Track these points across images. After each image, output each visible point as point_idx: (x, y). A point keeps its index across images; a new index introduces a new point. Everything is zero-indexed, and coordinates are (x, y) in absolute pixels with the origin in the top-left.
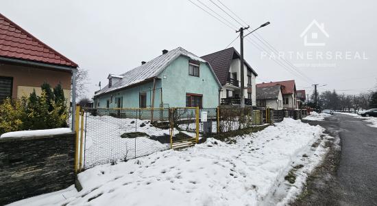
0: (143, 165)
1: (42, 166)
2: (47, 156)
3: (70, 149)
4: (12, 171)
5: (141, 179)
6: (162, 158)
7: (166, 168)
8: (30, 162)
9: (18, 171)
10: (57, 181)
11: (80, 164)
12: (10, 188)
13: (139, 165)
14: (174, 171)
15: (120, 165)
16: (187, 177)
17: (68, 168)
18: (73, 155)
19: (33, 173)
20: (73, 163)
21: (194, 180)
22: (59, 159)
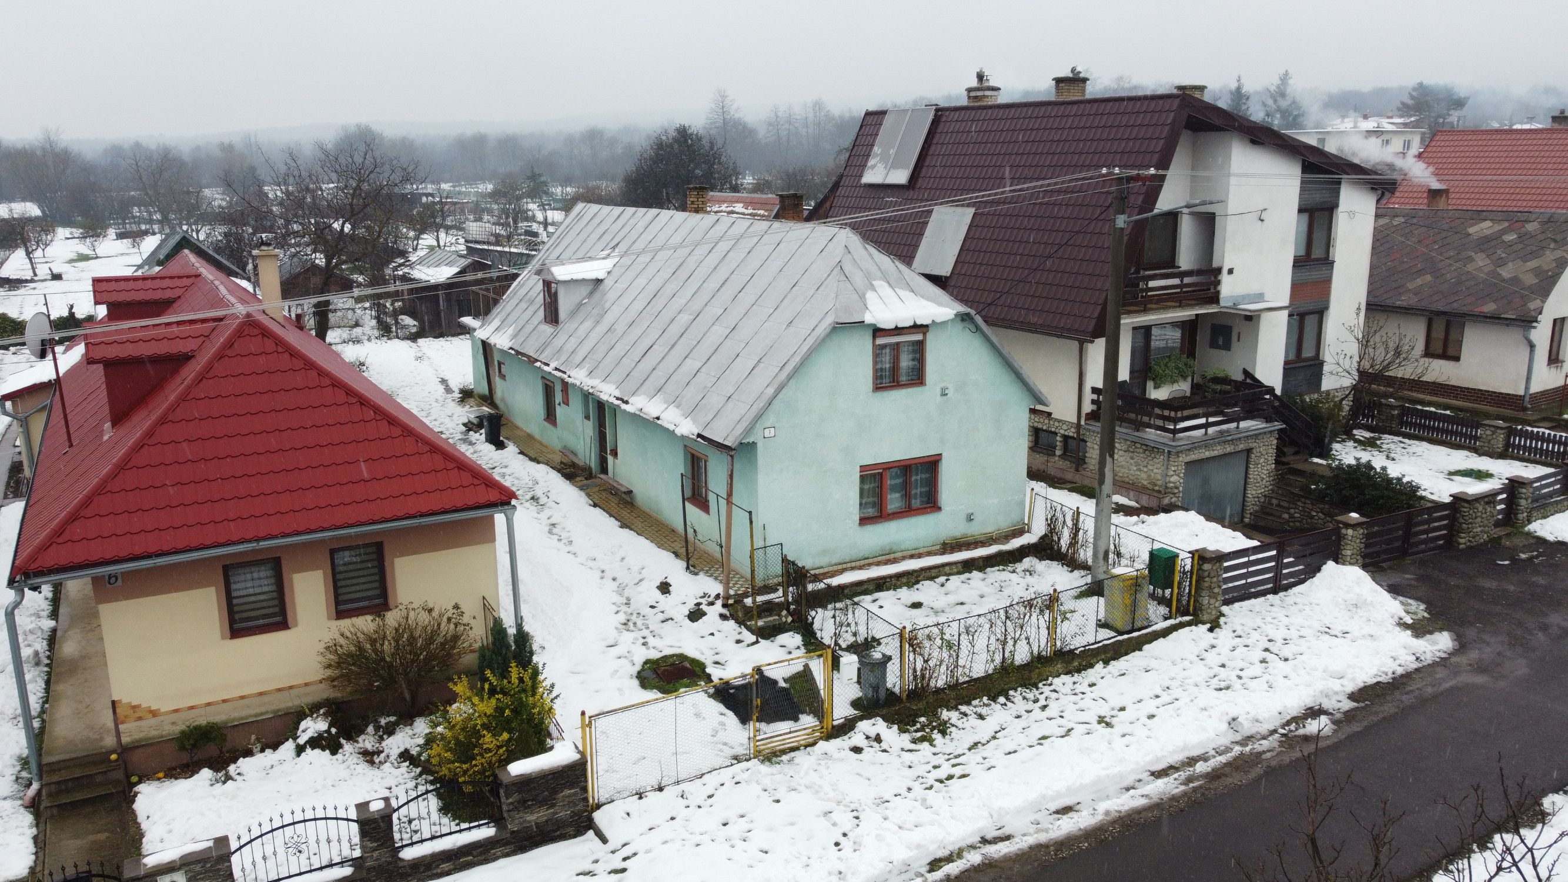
0: (693, 801)
1: (553, 806)
2: (556, 793)
3: (580, 782)
4: (527, 813)
5: (686, 836)
6: (729, 784)
7: (731, 815)
8: (541, 802)
9: (532, 813)
10: (570, 825)
11: (593, 798)
12: (527, 832)
13: (685, 802)
14: (743, 824)
15: (653, 797)
16: (759, 840)
17: (580, 807)
18: (585, 789)
19: (545, 815)
20: (586, 799)
21: (765, 848)
22: (570, 796)
